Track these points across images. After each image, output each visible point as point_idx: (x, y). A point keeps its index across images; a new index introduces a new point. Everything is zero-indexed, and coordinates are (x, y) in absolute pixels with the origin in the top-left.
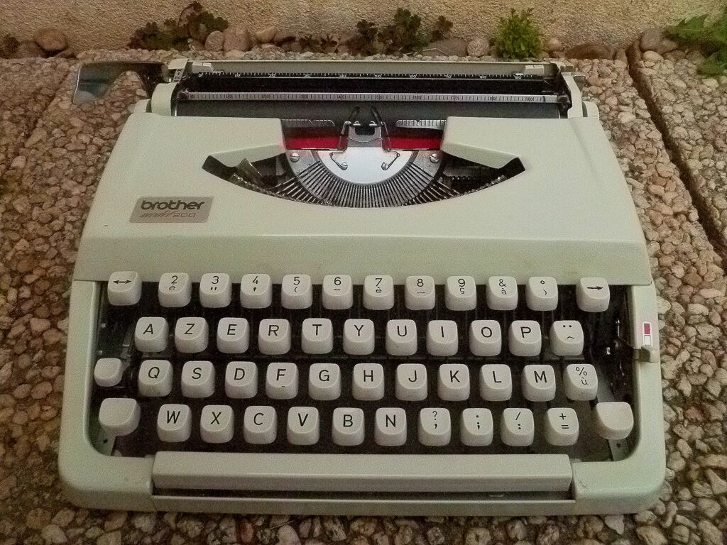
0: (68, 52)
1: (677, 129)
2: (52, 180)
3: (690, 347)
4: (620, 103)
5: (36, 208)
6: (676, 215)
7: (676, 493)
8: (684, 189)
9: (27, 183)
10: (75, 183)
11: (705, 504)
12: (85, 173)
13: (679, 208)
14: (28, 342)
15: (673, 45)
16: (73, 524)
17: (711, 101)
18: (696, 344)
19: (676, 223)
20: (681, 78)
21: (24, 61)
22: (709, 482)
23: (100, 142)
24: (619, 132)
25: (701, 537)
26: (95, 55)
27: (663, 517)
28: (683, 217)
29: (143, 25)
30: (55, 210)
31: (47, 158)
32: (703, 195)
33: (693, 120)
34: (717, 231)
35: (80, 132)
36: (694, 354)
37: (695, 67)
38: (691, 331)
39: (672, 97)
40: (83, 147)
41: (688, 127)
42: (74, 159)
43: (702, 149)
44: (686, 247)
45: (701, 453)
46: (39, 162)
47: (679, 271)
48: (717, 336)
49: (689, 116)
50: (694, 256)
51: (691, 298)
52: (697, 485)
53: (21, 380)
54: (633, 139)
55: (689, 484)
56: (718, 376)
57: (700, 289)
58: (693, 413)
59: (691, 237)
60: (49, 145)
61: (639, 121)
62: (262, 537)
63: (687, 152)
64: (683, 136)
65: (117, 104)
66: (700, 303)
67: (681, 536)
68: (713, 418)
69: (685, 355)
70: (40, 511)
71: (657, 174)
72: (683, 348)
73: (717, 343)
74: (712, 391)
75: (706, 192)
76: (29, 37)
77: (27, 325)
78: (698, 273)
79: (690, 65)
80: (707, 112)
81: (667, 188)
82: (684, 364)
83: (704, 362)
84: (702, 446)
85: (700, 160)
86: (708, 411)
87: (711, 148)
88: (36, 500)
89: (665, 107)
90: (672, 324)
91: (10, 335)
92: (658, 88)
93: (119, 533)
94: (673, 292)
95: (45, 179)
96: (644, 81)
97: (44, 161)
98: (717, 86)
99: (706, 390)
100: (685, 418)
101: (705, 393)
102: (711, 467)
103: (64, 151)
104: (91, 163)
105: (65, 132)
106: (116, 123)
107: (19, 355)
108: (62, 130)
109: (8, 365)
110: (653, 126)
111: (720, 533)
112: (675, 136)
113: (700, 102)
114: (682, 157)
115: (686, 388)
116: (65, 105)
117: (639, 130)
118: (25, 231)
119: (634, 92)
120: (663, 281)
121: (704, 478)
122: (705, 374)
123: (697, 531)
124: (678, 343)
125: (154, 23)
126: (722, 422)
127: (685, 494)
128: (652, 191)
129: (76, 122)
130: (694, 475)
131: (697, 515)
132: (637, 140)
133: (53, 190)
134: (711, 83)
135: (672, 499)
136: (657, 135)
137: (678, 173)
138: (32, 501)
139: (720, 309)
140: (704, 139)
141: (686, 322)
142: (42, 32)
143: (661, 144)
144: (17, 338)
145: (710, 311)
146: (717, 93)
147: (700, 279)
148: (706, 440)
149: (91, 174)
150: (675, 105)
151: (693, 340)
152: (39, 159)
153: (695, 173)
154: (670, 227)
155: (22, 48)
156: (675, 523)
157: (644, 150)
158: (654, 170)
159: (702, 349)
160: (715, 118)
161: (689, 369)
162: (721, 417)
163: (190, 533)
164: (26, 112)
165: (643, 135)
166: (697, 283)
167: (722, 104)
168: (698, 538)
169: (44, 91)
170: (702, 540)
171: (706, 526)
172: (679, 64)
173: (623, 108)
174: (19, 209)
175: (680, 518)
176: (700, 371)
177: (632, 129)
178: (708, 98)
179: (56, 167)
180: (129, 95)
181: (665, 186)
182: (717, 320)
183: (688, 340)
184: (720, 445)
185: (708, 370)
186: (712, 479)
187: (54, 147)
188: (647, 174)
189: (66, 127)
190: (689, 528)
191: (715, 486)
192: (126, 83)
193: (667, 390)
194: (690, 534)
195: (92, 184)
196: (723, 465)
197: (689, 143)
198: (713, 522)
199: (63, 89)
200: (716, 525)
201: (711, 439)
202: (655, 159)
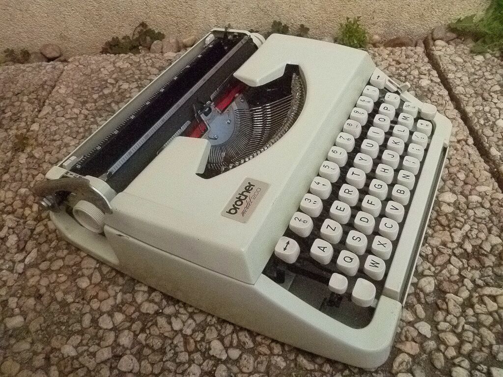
0: (62, 58)
1: (457, 88)
2: (56, 137)
3: (470, 222)
4: (420, 73)
5: (48, 154)
6: (459, 141)
7: (464, 311)
8: (464, 125)
9: (41, 139)
10: (71, 138)
11: (483, 317)
12: (78, 132)
13: (461, 137)
14: (47, 236)
15: (454, 35)
16: (80, 344)
17: (480, 70)
18: (474, 220)
19: (459, 146)
20: (460, 56)
21: (34, 65)
22: (485, 304)
23: (86, 112)
24: (420, 92)
25: (481, 337)
26: (80, 59)
27: (456, 327)
28: (464, 143)
29: (110, 39)
30: (60, 155)
31: (53, 124)
32: (476, 128)
33: (468, 82)
34: (486, 150)
35: (73, 107)
36: (474, 226)
37: (468, 48)
38: (471, 212)
39: (454, 68)
40: (75, 116)
41: (465, 87)
42: (69, 124)
43: (474, 99)
44: (466, 161)
45: (479, 286)
46: (48, 126)
47: (462, 176)
48: (488, 215)
49: (466, 79)
50: (471, 166)
51: (470, 192)
52: (477, 306)
53: (43, 259)
54: (429, 95)
55: (472, 306)
56: (489, 238)
57: (476, 186)
58: (473, 262)
59: (469, 154)
60: (54, 116)
61: (433, 84)
62: (200, 347)
63: (465, 102)
64: (462, 92)
65: (96, 89)
66: (476, 195)
67: (468, 338)
68: (486, 265)
69: (467, 227)
70: (60, 337)
72: (465, 223)
73: (487, 219)
74: (485, 249)
76: (37, 49)
77: (46, 226)
78: (474, 176)
79: (465, 47)
80: (477, 77)
82: (467, 233)
83: (480, 231)
84: (480, 282)
85: (474, 106)
86: (483, 261)
87: (480, 98)
88: (57, 330)
89: (449, 75)
90: (458, 208)
91: (35, 232)
92: (444, 63)
93: (110, 348)
94: (458, 189)
95: (52, 137)
96: (436, 59)
97: (51, 125)
98: (484, 60)
99: (481, 248)
100: (469, 266)
101: (481, 250)
102: (486, 295)
103: (63, 119)
104: (81, 126)
105: (63, 107)
106: (96, 100)
107: (41, 244)
108: (61, 106)
109: (35, 250)
110: (442, 87)
111: (493, 335)
112: (456, 92)
113: (473, 70)
114: (462, 105)
115: (469, 247)
116: (62, 91)
117: (433, 90)
118: (41, 169)
119: (429, 67)
120: (451, 182)
121: (482, 301)
122: (480, 238)
123: (478, 334)
124: (463, 220)
125: (117, 38)
126: (492, 267)
127: (470, 312)
129: (71, 101)
130: (475, 300)
131: (478, 325)
132: (432, 96)
133: (58, 143)
134: (480, 58)
135: (462, 315)
136: (445, 93)
137: (459, 115)
138: (54, 331)
139: (489, 198)
140: (476, 93)
141: (468, 207)
142: (46, 46)
143: (448, 98)
144: (40, 234)
145: (483, 199)
146: (483, 65)
147: (475, 180)
148: (482, 279)
149: (81, 133)
150: (456, 73)
151: (472, 218)
152: (48, 124)
153: (471, 115)
154: (455, 149)
155: (32, 56)
156: (464, 330)
157: (436, 102)
159: (478, 223)
160: (483, 80)
161: (470, 235)
162: (491, 264)
163: (154, 346)
164: (37, 96)
165: (435, 93)
166: (473, 183)
167: (487, 71)
168: (479, 338)
169: (49, 83)
170: (482, 340)
171: (484, 331)
172: (458, 47)
173: (422, 76)
174: (37, 155)
175: (467, 327)
176: (477, 237)
177: (429, 90)
178: (478, 68)
179: (59, 129)
180: (103, 83)
182: (487, 205)
183: (469, 218)
184: (491, 281)
185: (482, 236)
186: (487, 302)
187: (57, 116)
189: (64, 105)
190: (473, 332)
191: (489, 307)
192: (101, 76)
193: (456, 249)
194: (474, 336)
196: (494, 293)
197: (466, 96)
198: (489, 328)
199: (61, 81)
200: (491, 330)
201: (486, 278)
202: (444, 108)
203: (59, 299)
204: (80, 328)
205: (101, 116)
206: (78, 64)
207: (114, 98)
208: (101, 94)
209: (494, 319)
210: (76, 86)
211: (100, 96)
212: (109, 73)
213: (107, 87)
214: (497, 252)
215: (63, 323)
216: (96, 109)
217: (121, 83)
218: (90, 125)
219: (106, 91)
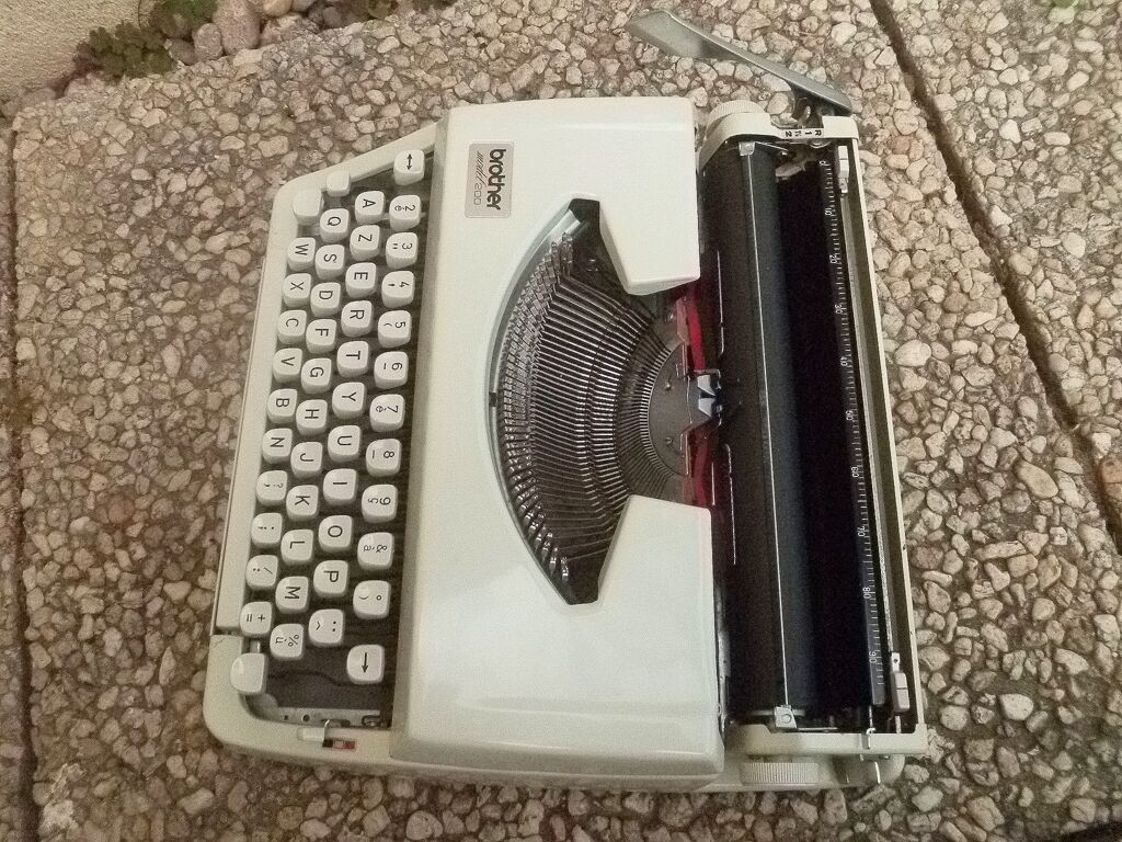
1: (916, 39)
2: (86, 369)
3: (958, 406)
4: (832, 6)
5: (87, 420)
6: (927, 198)
7: (955, 600)
8: (935, 147)
9: (56, 383)
10: (120, 364)
11: (987, 605)
12: (124, 343)
13: (931, 186)
14: (176, 617)
16: (329, 812)
18: (965, 400)
19: (928, 215)
22: (989, 579)
23: (122, 283)
27: (943, 633)
28: (937, 201)
29: (85, 37)
30: (115, 417)
31: (62, 333)
32: (960, 155)
33: (937, 16)
34: (983, 213)
35: (86, 274)
36: (965, 414)
38: (958, 382)
40: (101, 300)
41: (931, 35)
42: (98, 324)
43: (954, 69)
44: (944, 251)
45: (979, 544)
46: (54, 342)
47: (937, 294)
48: (989, 381)
50: (955, 264)
51: (955, 332)
52: (976, 587)
54: (857, 73)
55: (967, 586)
56: (994, 439)
57: (966, 314)
58: (969, 496)
59: (950, 230)
60: (54, 309)
61: (862, 36)
63: (934, 81)
64: (926, 53)
65: (114, 207)
66: (967, 338)
67: (964, 649)
68: (990, 498)
69: (953, 420)
70: (288, 810)
71: (896, 133)
72: (950, 409)
73: (989, 392)
74: (987, 463)
75: (965, 150)
77: (163, 595)
78: (962, 291)
81: (912, 155)
82: (952, 432)
83: (977, 423)
84: (979, 536)
85: (953, 92)
86: (984, 490)
87: (966, 65)
88: (279, 799)
90: (934, 377)
91: (149, 614)
94: (932, 330)
95: (76, 371)
97: (59, 338)
99: (981, 462)
100: (959, 505)
101: (979, 466)
102: (991, 560)
103: (79, 314)
104: (125, 326)
105: (63, 278)
106: (128, 242)
107: (174, 637)
108: (58, 277)
110: (883, 41)
111: (1004, 634)
112: (914, 53)
114: (928, 91)
115: (957, 464)
116: (40, 229)
117: (863, 54)
118: (91, 461)
120: (919, 314)
121: (985, 576)
122: (977, 440)
123: (982, 639)
124: (944, 404)
125: (101, 29)
126: (1000, 500)
127: (965, 599)
128: (892, 165)
129: (74, 259)
130: (973, 574)
131: (979, 621)
132: (862, 75)
133: (97, 385)
135: (952, 609)
136: (889, 58)
137: (924, 123)
138: (275, 802)
139: (991, 339)
140: (955, 49)
141: (952, 368)
143: (897, 74)
144: (160, 615)
145: (980, 346)
147: (965, 300)
148: (984, 527)
149: (134, 343)
151: (961, 394)
152: (52, 337)
153: (947, 118)
154: (921, 223)
156: (957, 637)
157: (874, 90)
158: (892, 126)
159: (972, 405)
161: (959, 437)
162: (999, 494)
165: (870, 64)
166: (961, 307)
168: (981, 647)
170: (986, 648)
171: (990, 631)
173: (837, 15)
174: (65, 426)
175: (961, 630)
176: (972, 438)
177: (854, 54)
179: (80, 343)
180: (124, 185)
181: (908, 153)
182: (988, 357)
183: (956, 395)
184: (1000, 531)
185: (981, 433)
186: (992, 575)
187: (62, 310)
188: (883, 135)
190: (972, 638)
191: (996, 582)
192: (109, 163)
193: (936, 475)
194: (973, 645)
195: (144, 361)
196: (1004, 554)
197: (934, 63)
198: (997, 623)
199: (22, 200)
200: (1000, 627)
201: (990, 525)
202: (891, 106)
204: (317, 786)
205: (159, 289)
206: (40, 136)
207: (165, 227)
208: (132, 221)
209: (1005, 604)
210: (65, 208)
211: (132, 228)
212: (124, 152)
213: (138, 197)
214: (1007, 466)
215: (283, 784)
216: (141, 269)
217: (164, 175)
218: (144, 318)
219: (142, 210)
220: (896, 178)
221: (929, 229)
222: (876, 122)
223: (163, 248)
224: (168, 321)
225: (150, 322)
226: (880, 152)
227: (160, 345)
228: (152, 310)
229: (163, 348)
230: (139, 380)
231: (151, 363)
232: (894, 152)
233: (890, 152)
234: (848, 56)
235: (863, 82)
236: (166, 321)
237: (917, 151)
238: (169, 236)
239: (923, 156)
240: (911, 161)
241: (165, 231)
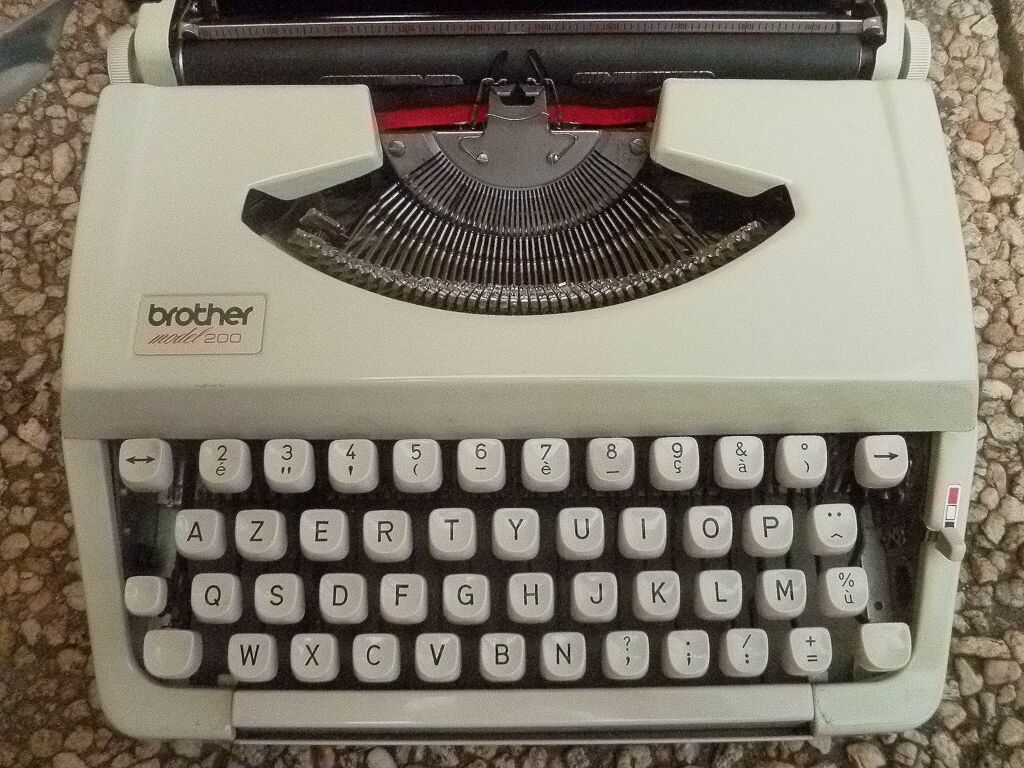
6: (995, 201)
8: (1017, 146)
11: (947, 709)
12: (16, 129)
13: (1002, 188)
16: (93, 749)
18: (982, 453)
19: (991, 221)
22: (958, 679)
25: (933, 757)
28: (1005, 207)
36: (977, 470)
38: (980, 430)
44: (1000, 269)
45: (956, 633)
47: (980, 317)
48: (1016, 437)
50: (1008, 288)
51: (989, 368)
54: (948, 35)
56: (1005, 509)
57: (1009, 350)
59: (1012, 246)
62: (346, 764)
66: (1002, 380)
67: (907, 758)
70: (46, 734)
71: (976, 117)
73: (1014, 451)
74: (990, 536)
78: (1009, 321)
81: (989, 147)
83: (989, 484)
84: (959, 622)
86: (978, 568)
88: (38, 717)
93: (156, 763)
99: (982, 533)
101: (979, 538)
110: (986, 7)
111: (959, 751)
112: (1020, 30)
117: (960, 16)
121: (953, 673)
122: (986, 505)
128: (963, 152)
131: (933, 726)
132: (954, 38)
136: (989, 27)
137: (1012, 114)
138: (33, 719)
143: (992, 48)
145: (1015, 392)
147: (1011, 334)
148: (967, 613)
149: (26, 130)
154: (981, 229)
156: (900, 740)
157: (962, 60)
158: (974, 107)
159: (990, 461)
162: (995, 578)
163: (250, 761)
165: (965, 29)
166: (1004, 341)
168: (927, 759)
170: (933, 762)
171: (943, 742)
175: (908, 733)
177: (949, 13)
181: (985, 142)
184: (985, 623)
185: (992, 498)
186: (963, 674)
188: (961, 114)
190: (919, 746)
191: (965, 684)
194: (919, 752)
195: (30, 154)
196: (983, 653)
198: (953, 735)
200: (956, 740)
201: (974, 612)
202: (979, 83)
203: (32, 639)
204: (86, 714)
205: (72, 76)
209: (970, 715)
214: (1014, 546)
215: (47, 699)
218: (46, 105)
220: (964, 168)
221: (988, 239)
222: (957, 98)
223: (91, 29)
224: (72, 115)
225: (51, 111)
226: (953, 133)
227: (54, 141)
228: (57, 98)
229: (56, 145)
230: (18, 175)
231: (37, 158)
232: (969, 136)
233: (964, 136)
234: (942, 13)
235: (951, 48)
236: (69, 116)
237: (996, 143)
238: (101, 18)
239: (1001, 152)
240: (986, 153)
241: (99, 11)
